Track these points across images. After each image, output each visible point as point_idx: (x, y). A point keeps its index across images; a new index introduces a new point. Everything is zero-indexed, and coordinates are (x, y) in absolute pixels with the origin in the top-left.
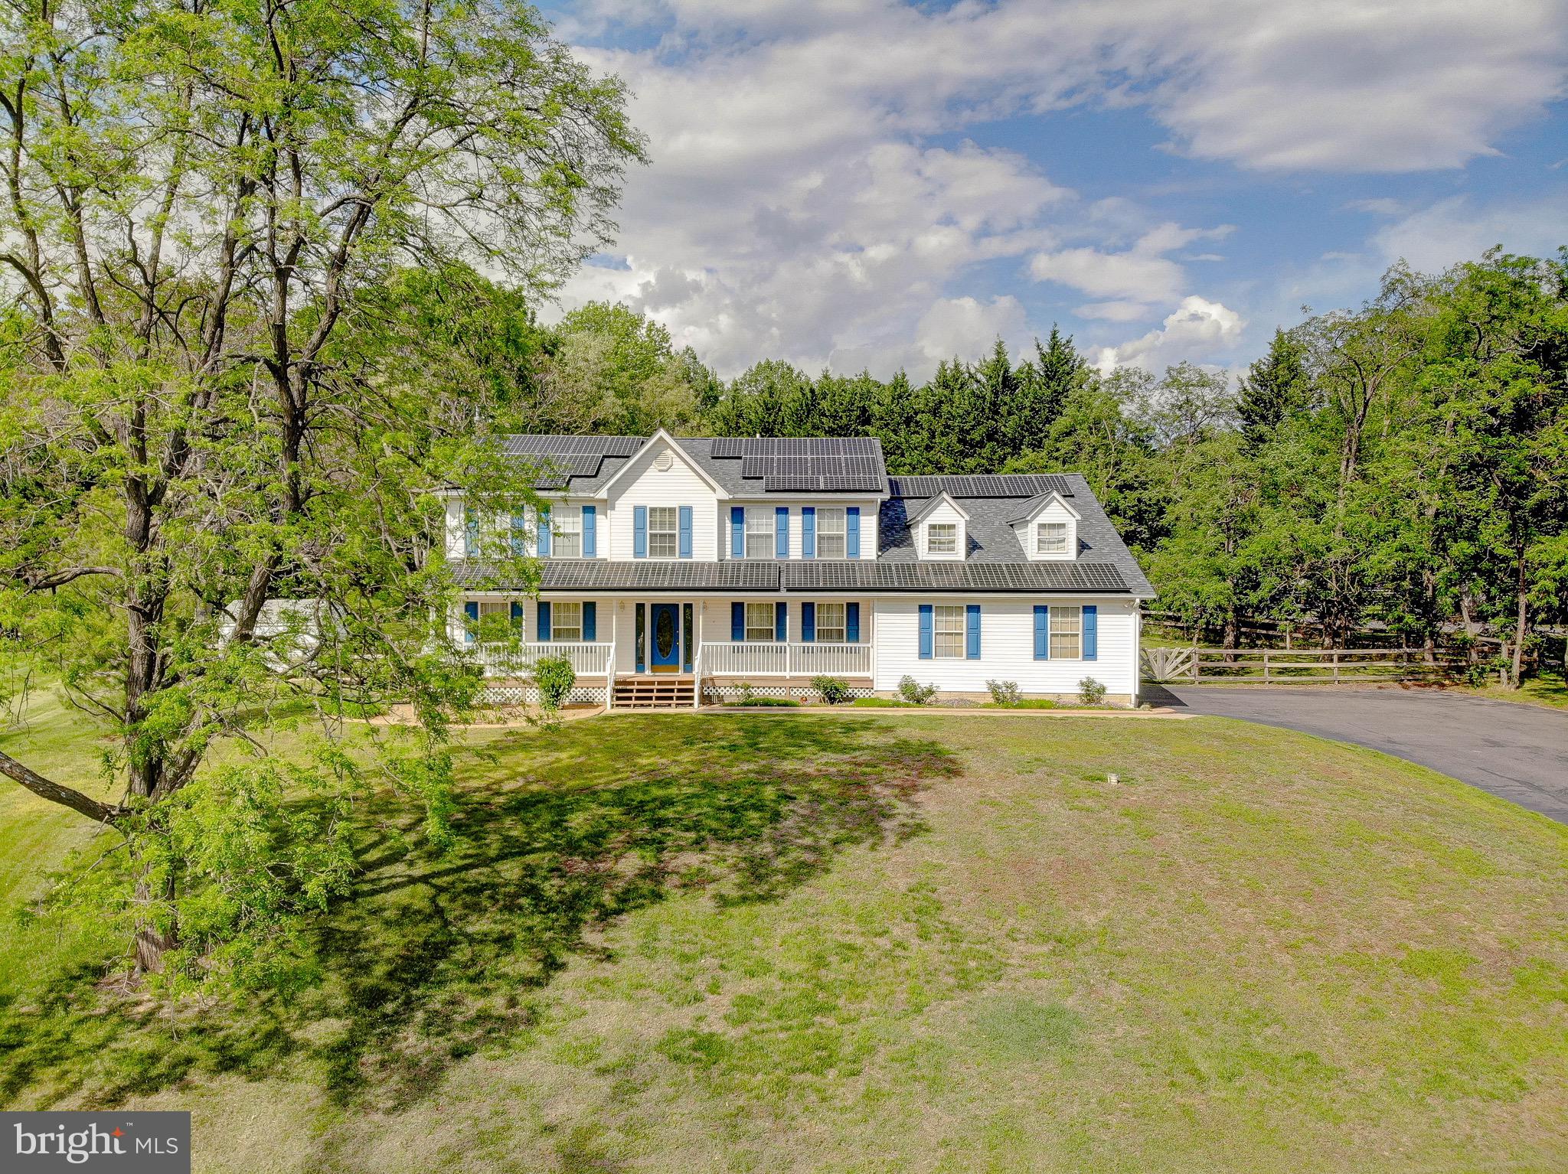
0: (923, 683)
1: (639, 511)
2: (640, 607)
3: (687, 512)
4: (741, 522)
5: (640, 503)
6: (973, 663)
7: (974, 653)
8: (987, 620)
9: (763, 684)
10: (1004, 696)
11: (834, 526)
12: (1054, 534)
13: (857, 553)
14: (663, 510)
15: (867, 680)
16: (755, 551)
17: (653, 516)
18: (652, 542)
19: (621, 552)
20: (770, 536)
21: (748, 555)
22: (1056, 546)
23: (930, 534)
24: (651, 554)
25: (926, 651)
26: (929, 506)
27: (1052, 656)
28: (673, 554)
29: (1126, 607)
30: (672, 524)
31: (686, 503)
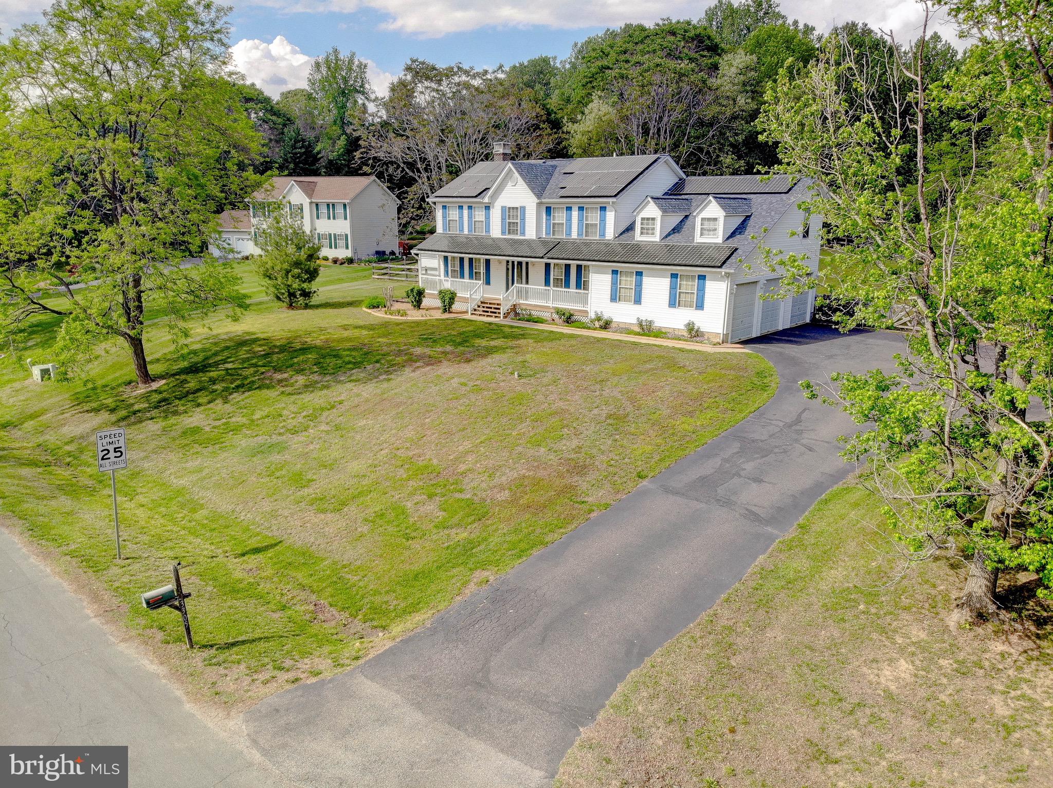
0: (606, 316)
1: (503, 208)
2: (508, 262)
3: (523, 209)
4: (550, 215)
5: (504, 205)
6: (637, 307)
7: (638, 301)
8: (647, 281)
9: (541, 309)
10: (646, 328)
11: (594, 218)
12: (711, 225)
13: (604, 235)
14: (513, 208)
15: (586, 312)
16: (556, 233)
17: (509, 212)
18: (509, 227)
19: (496, 232)
20: (563, 224)
21: (554, 234)
22: (712, 233)
23: (642, 224)
24: (509, 233)
25: (614, 298)
26: (641, 205)
27: (679, 306)
28: (517, 234)
29: (722, 276)
30: (517, 216)
31: (523, 205)
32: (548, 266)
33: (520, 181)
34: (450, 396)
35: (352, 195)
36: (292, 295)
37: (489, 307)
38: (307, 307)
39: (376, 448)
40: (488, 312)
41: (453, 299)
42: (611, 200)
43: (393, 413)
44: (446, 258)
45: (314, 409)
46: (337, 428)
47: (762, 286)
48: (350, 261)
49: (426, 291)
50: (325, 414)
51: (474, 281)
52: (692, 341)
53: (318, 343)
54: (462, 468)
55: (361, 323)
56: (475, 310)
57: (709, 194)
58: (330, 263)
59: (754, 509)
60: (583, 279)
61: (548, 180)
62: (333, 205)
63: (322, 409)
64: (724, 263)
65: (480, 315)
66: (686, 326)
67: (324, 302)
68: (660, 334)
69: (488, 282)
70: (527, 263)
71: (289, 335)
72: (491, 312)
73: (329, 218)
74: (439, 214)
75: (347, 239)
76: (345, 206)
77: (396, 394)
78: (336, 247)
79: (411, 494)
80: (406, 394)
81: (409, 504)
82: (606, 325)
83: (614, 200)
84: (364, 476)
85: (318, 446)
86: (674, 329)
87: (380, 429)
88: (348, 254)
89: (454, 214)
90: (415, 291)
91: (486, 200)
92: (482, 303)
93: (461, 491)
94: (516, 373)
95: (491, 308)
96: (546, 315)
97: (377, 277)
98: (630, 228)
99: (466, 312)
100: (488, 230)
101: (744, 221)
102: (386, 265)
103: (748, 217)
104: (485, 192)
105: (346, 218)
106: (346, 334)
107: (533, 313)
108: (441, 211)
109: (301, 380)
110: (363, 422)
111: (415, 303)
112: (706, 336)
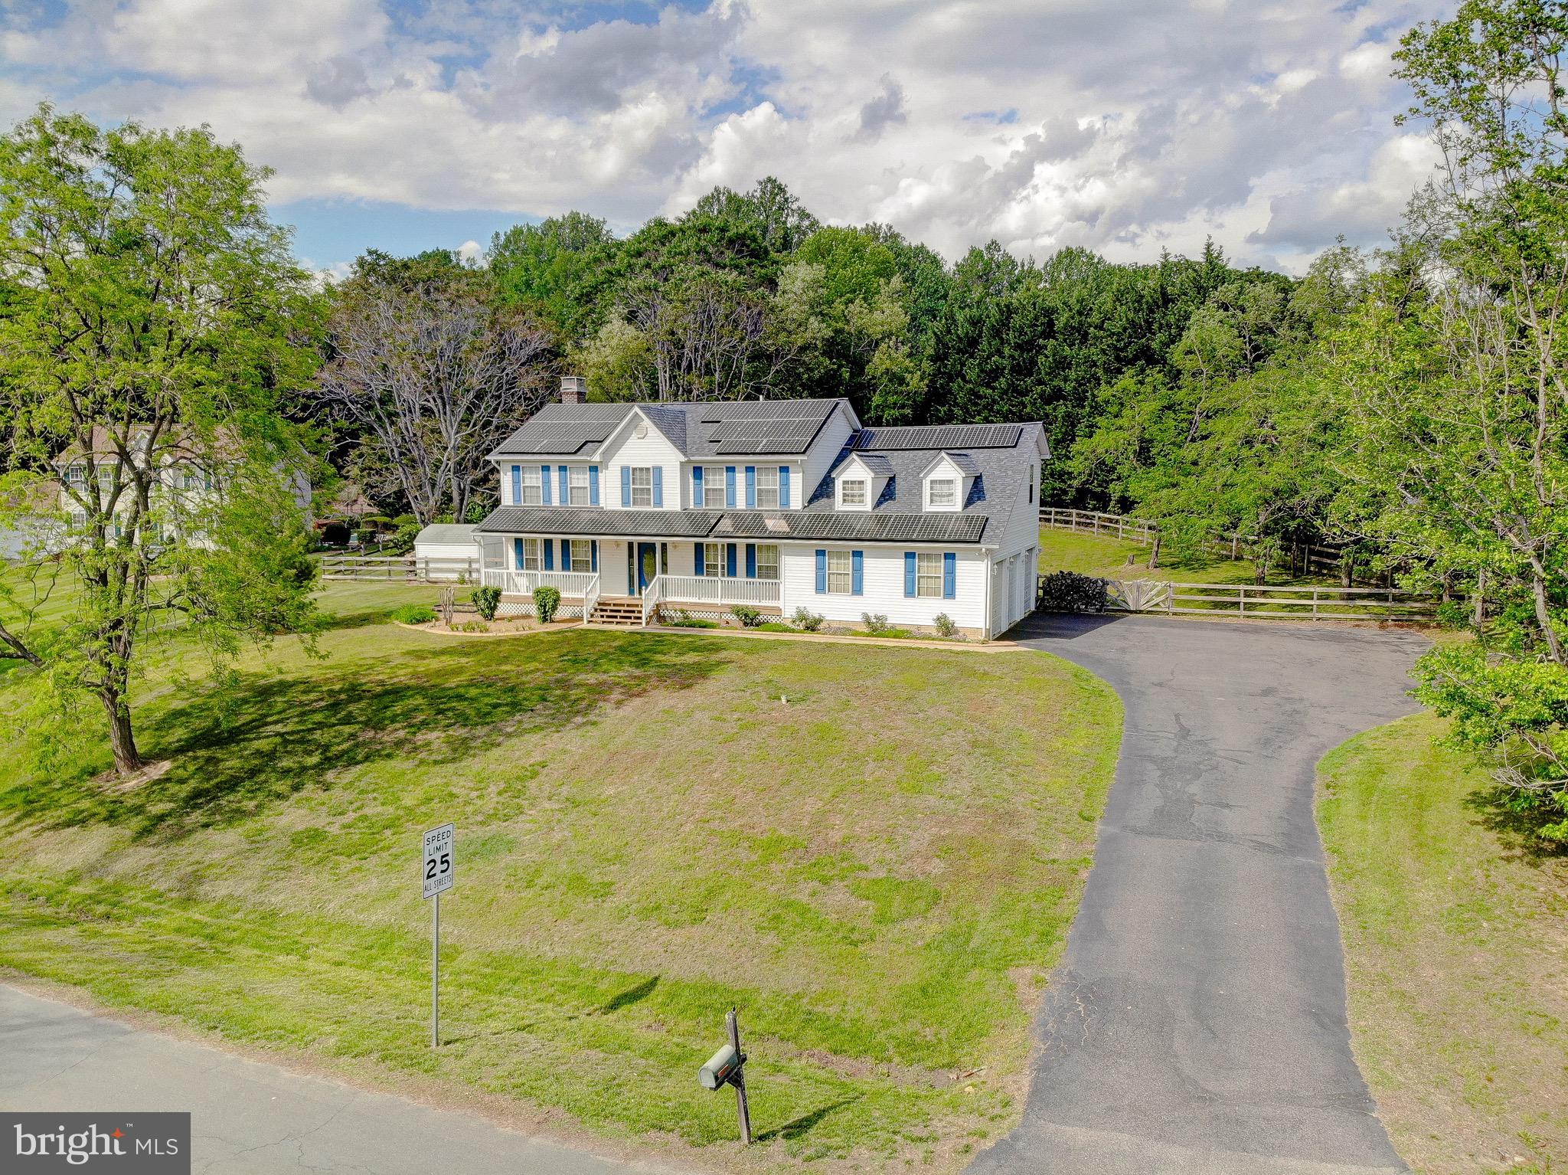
0: (814, 612)
1: (624, 470)
2: (631, 545)
3: (658, 470)
4: (701, 479)
5: (626, 464)
6: (856, 598)
7: (858, 590)
8: (869, 563)
10: (876, 627)
11: (770, 481)
12: (945, 489)
13: (787, 503)
14: (641, 469)
15: (780, 609)
16: (711, 502)
17: (634, 474)
18: (634, 494)
19: (611, 501)
21: (706, 505)
22: (946, 498)
23: (844, 489)
24: (634, 504)
25: (821, 587)
26: (843, 464)
27: (920, 594)
28: (649, 504)
29: (981, 554)
30: (648, 480)
31: (658, 464)
32: (699, 548)
33: (655, 431)
34: (719, 738)
37: (614, 610)
40: (615, 617)
41: (556, 600)
42: (798, 457)
44: (518, 543)
45: (506, 780)
46: (574, 803)
47: (1008, 565)
49: (503, 593)
50: (532, 784)
51: (572, 573)
52: (946, 640)
53: (404, 680)
56: (593, 616)
57: (941, 449)
60: (757, 565)
61: (684, 431)
63: (519, 779)
64: (981, 537)
65: (604, 622)
66: (934, 620)
68: (898, 633)
70: (664, 545)
71: (340, 673)
72: (622, 617)
74: (506, 479)
77: (626, 743)
82: (812, 627)
83: (803, 457)
86: (919, 627)
90: (490, 593)
91: (596, 458)
92: (599, 604)
95: (619, 611)
96: (711, 617)
98: (826, 494)
99: (580, 619)
100: (595, 500)
101: (976, 482)
103: (978, 477)
104: (589, 447)
106: (434, 664)
107: (692, 615)
108: (510, 474)
109: (435, 736)
111: (487, 611)
112: (961, 634)
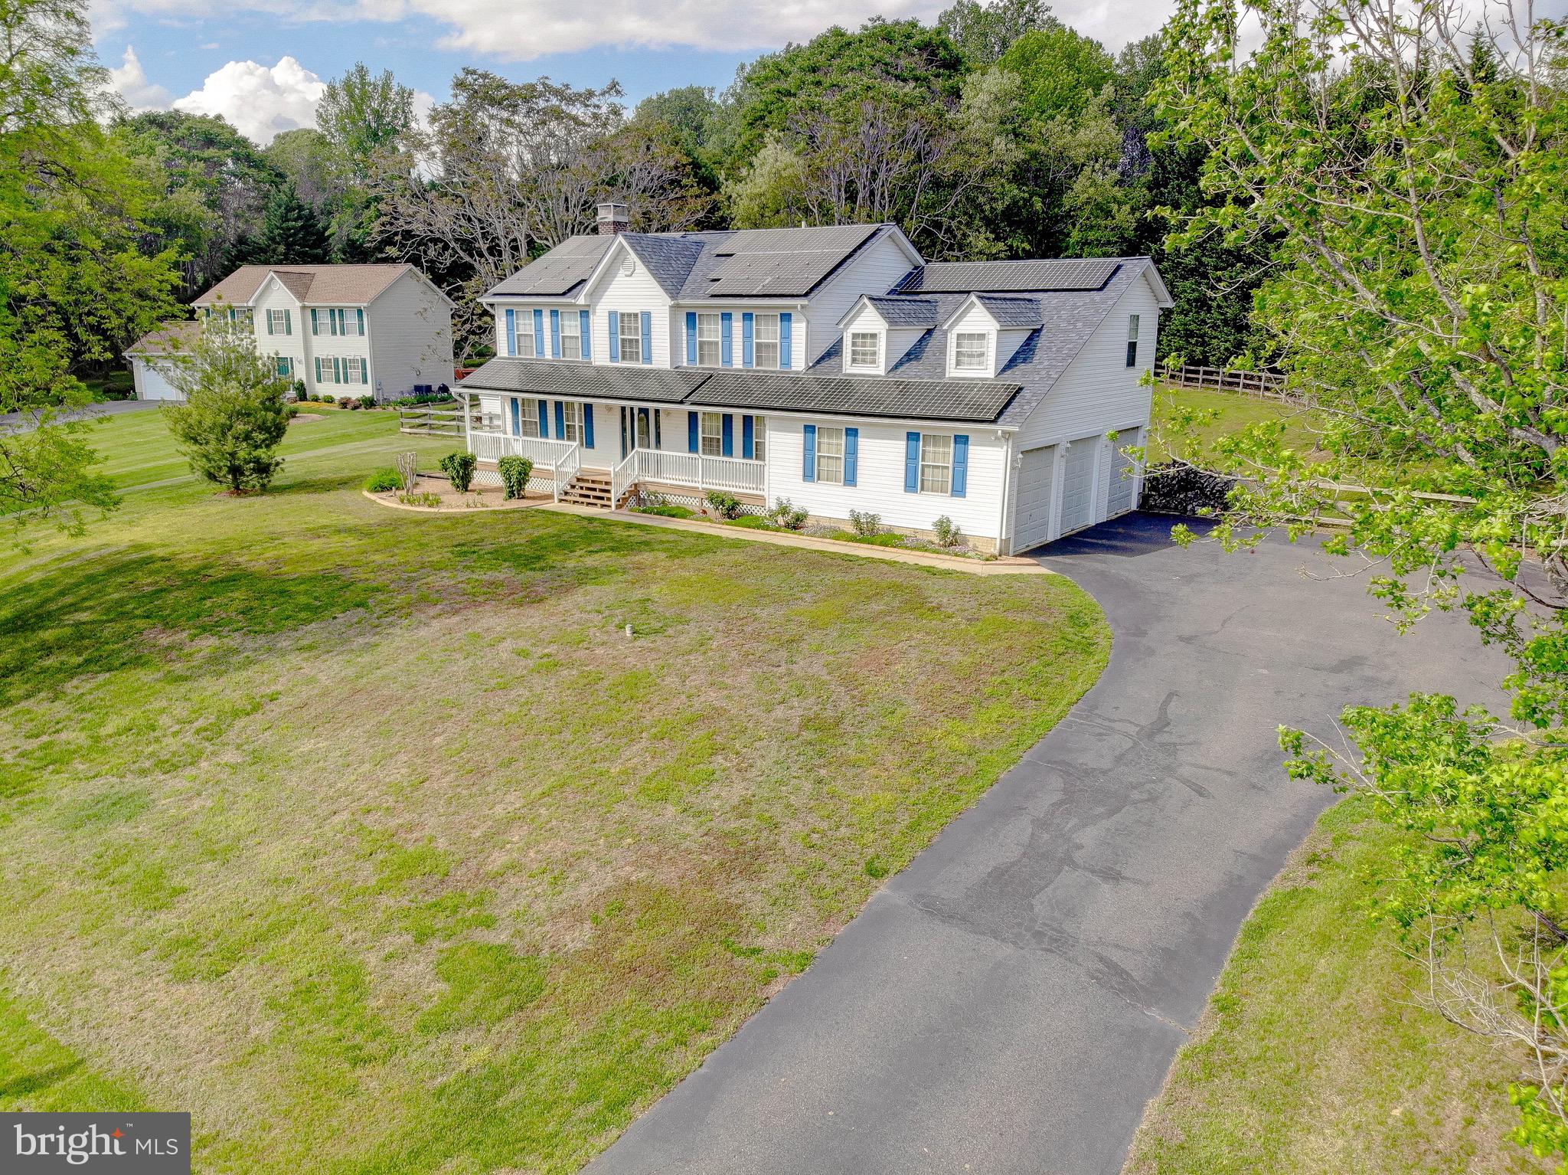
0: (796, 507)
1: (612, 315)
2: (623, 409)
3: (647, 316)
4: (694, 328)
5: (613, 308)
6: (849, 489)
7: (851, 480)
8: (864, 444)
9: (682, 492)
10: (867, 530)
11: (771, 334)
12: (975, 347)
13: (789, 364)
14: (629, 315)
15: (762, 498)
16: (706, 358)
17: (622, 322)
18: (623, 347)
19: (601, 355)
20: (717, 343)
21: (701, 362)
22: (976, 360)
23: (854, 344)
24: (624, 358)
25: (809, 475)
26: (850, 313)
27: (922, 489)
28: (637, 359)
29: (997, 438)
30: (636, 329)
31: (646, 309)
32: (693, 417)
33: (641, 268)
34: (493, 682)
35: (373, 293)
36: (236, 471)
37: (591, 489)
38: (264, 490)
39: (323, 810)
40: (588, 496)
41: (526, 474)
42: (798, 302)
43: (372, 722)
44: (514, 401)
45: (221, 713)
46: (256, 758)
47: (1064, 453)
48: (370, 403)
49: (479, 459)
50: (240, 723)
51: (566, 442)
52: (948, 553)
53: (259, 566)
54: (498, 860)
55: (351, 521)
56: (566, 493)
57: (969, 292)
58: (335, 407)
59: (1116, 956)
60: (754, 440)
61: (689, 268)
62: (341, 311)
63: (236, 714)
64: (1000, 414)
65: (575, 502)
66: (935, 524)
67: (299, 480)
68: (891, 539)
69: (590, 443)
70: (657, 411)
71: (210, 549)
72: (595, 497)
73: (334, 333)
74: (501, 324)
75: (364, 368)
76: (360, 312)
77: (384, 678)
78: (346, 381)
79: (381, 931)
80: (404, 679)
81: (373, 959)
82: (796, 524)
83: (804, 301)
84: (289, 881)
85: (209, 804)
86: (916, 531)
87: (341, 761)
88: (367, 391)
89: (526, 325)
90: (457, 460)
91: (581, 300)
92: (578, 480)
93: (489, 923)
94: (628, 628)
95: (594, 490)
96: (692, 503)
97: (408, 430)
98: (834, 352)
99: (550, 497)
100: (587, 352)
101: (1030, 338)
102: (423, 411)
103: (1036, 332)
104: (580, 287)
105: (362, 333)
106: (316, 545)
107: (669, 498)
108: (504, 319)
109: (208, 644)
110: (307, 746)
111: (457, 481)
112: (971, 544)
